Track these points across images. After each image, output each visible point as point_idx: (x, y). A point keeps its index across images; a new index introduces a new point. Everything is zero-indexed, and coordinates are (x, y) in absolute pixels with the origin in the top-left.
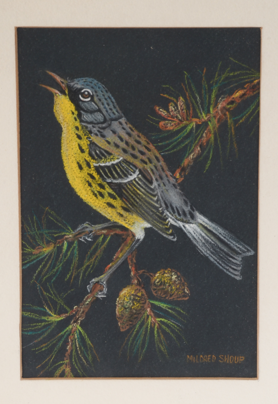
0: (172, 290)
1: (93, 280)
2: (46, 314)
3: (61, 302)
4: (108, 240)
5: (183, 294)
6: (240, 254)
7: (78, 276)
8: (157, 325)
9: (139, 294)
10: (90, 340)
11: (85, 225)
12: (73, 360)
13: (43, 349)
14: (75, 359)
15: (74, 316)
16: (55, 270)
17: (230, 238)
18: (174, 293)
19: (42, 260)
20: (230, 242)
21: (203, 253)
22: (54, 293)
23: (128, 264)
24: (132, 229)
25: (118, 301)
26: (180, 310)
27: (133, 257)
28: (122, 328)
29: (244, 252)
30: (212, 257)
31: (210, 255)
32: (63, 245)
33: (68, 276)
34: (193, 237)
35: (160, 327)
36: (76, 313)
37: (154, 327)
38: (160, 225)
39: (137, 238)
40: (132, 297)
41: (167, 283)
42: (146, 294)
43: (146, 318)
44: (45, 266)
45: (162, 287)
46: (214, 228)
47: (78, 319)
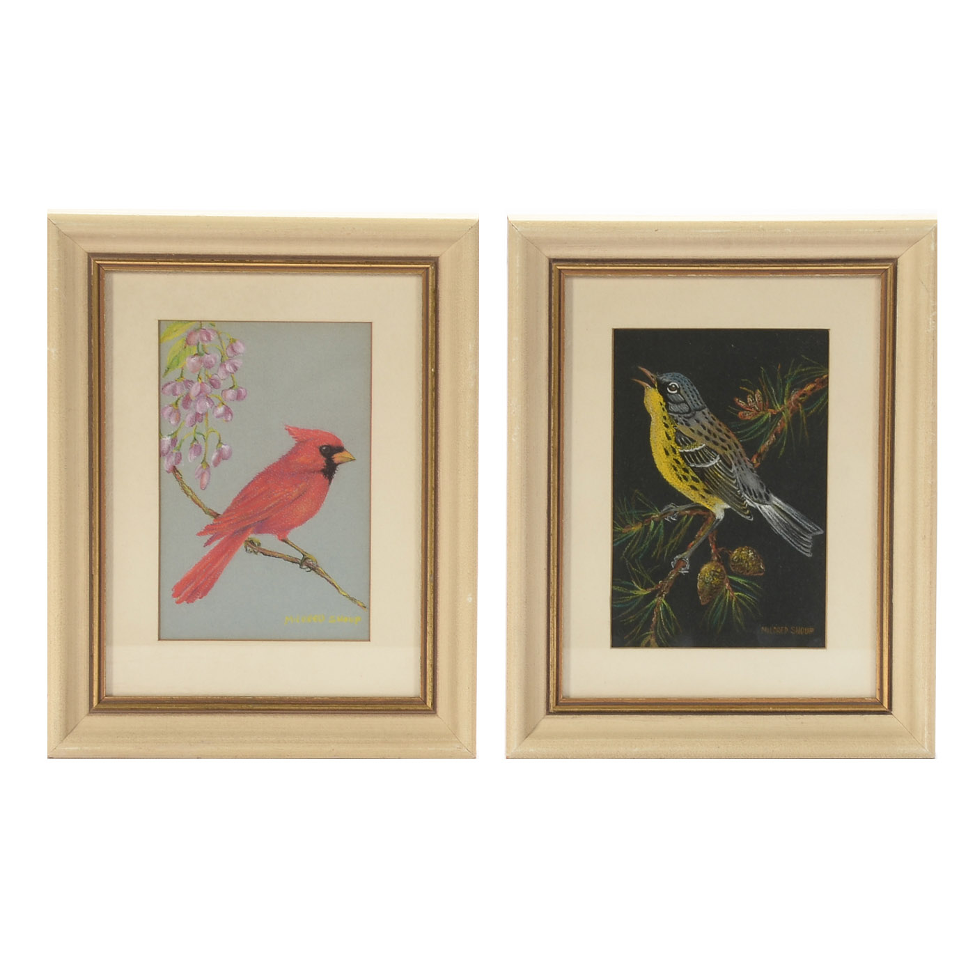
0: (748, 566)
1: (677, 557)
2: (634, 588)
3: (647, 577)
4: (690, 520)
5: (758, 570)
7: (662, 554)
8: (734, 598)
9: (719, 570)
10: (673, 612)
11: (670, 506)
13: (631, 621)
14: (659, 630)
15: (659, 590)
16: (642, 547)
18: (750, 569)
19: (631, 538)
22: (642, 569)
23: (708, 543)
24: (713, 510)
25: (700, 577)
26: (755, 585)
27: (714, 536)
28: (703, 601)
32: (650, 524)
33: (654, 553)
34: (768, 517)
35: (737, 601)
36: (661, 587)
37: (732, 600)
40: (712, 572)
41: (744, 560)
42: (725, 570)
43: (725, 592)
44: (633, 543)
45: (739, 563)
47: (663, 593)
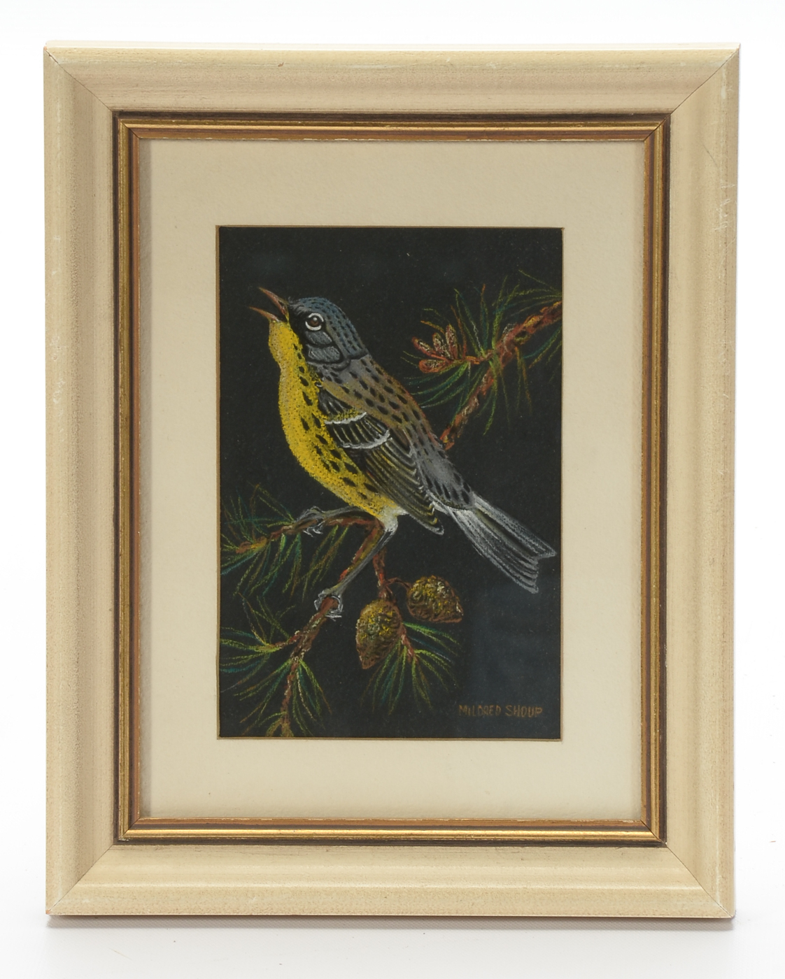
0: (437, 607)
1: (323, 592)
2: (254, 642)
3: (276, 625)
4: (344, 533)
5: (453, 614)
6: (536, 555)
7: (300, 587)
8: (415, 659)
9: (390, 614)
10: (318, 681)
11: (312, 511)
12: (294, 712)
13: (250, 695)
14: (296, 709)
15: (295, 645)
16: (268, 577)
17: (521, 531)
18: (440, 613)
19: (250, 562)
20: (521, 536)
21: (482, 553)
22: (266, 611)
23: (373, 569)
24: (380, 518)
25: (359, 624)
26: (448, 637)
27: (381, 558)
28: (365, 664)
29: (542, 552)
30: (495, 559)
31: (492, 556)
32: (280, 540)
33: (287, 586)
34: (468, 528)
35: (419, 663)
36: (298, 641)
37: (411, 663)
38: (420, 512)
39: (386, 530)
40: (379, 617)
41: (430, 597)
42: (400, 614)
43: (399, 650)
45: (423, 603)
46: (497, 516)
47: (300, 651)
